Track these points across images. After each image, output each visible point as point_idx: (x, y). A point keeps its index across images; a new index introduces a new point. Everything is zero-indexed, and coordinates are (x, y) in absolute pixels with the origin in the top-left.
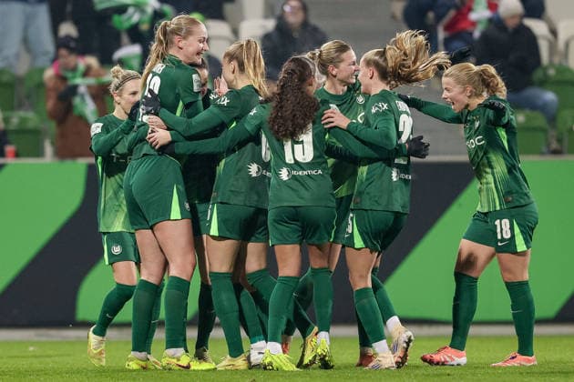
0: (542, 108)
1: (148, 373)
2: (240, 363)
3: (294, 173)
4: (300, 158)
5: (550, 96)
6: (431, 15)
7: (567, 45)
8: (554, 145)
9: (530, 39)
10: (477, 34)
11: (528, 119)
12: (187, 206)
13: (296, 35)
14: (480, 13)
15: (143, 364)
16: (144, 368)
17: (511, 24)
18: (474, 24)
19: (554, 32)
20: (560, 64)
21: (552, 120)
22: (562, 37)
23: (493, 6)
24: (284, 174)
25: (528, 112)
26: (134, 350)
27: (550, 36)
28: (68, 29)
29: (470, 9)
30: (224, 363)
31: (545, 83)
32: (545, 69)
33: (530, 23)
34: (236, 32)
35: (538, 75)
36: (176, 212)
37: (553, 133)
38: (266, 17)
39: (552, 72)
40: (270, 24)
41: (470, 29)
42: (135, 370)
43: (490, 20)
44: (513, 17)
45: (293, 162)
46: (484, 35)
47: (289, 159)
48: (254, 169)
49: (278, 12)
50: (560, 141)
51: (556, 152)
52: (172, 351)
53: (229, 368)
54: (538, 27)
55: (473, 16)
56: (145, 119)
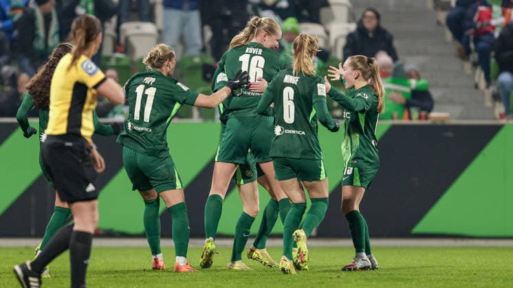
10: (497, 34)
18: (494, 28)
34: (327, 33)
38: (349, 22)
40: (353, 27)
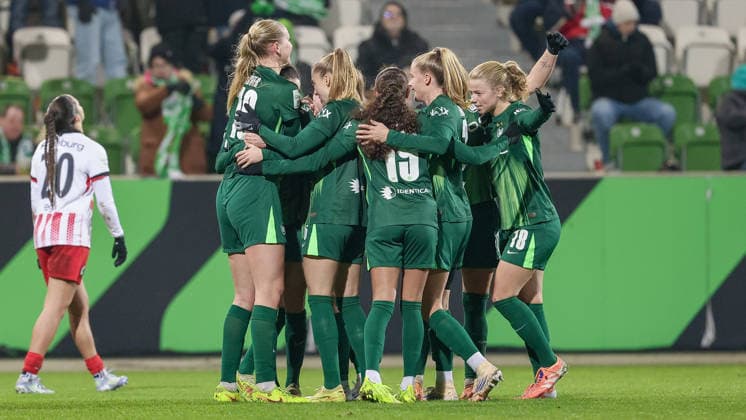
0: (660, 121)
1: (237, 406)
2: (338, 394)
3: (399, 191)
4: (405, 177)
5: (666, 108)
6: (539, 21)
7: (685, 53)
8: (672, 161)
9: (647, 47)
10: (589, 42)
11: (644, 133)
12: (283, 229)
13: (395, 43)
14: (593, 20)
15: (233, 395)
16: (234, 400)
17: (626, 30)
18: (585, 31)
19: (672, 40)
20: (679, 74)
21: (670, 135)
22: (681, 44)
23: (606, 13)
24: (387, 193)
25: (644, 125)
26: (223, 380)
27: (668, 44)
28: (150, 38)
29: (582, 16)
30: (318, 395)
31: (661, 94)
32: (662, 79)
33: (646, 30)
34: (330, 40)
35: (655, 85)
36: (271, 236)
37: (670, 148)
38: (363, 22)
39: (669, 82)
40: (367, 32)
41: (582, 36)
42: (222, 403)
43: (604, 27)
44: (628, 23)
45: (396, 180)
46: (596, 42)
47: (392, 176)
48: (355, 185)
49: (376, 18)
50: (678, 155)
51: (674, 169)
52: (263, 385)
53: (323, 400)
54: (654, 34)
55: (585, 23)
56: (241, 135)
